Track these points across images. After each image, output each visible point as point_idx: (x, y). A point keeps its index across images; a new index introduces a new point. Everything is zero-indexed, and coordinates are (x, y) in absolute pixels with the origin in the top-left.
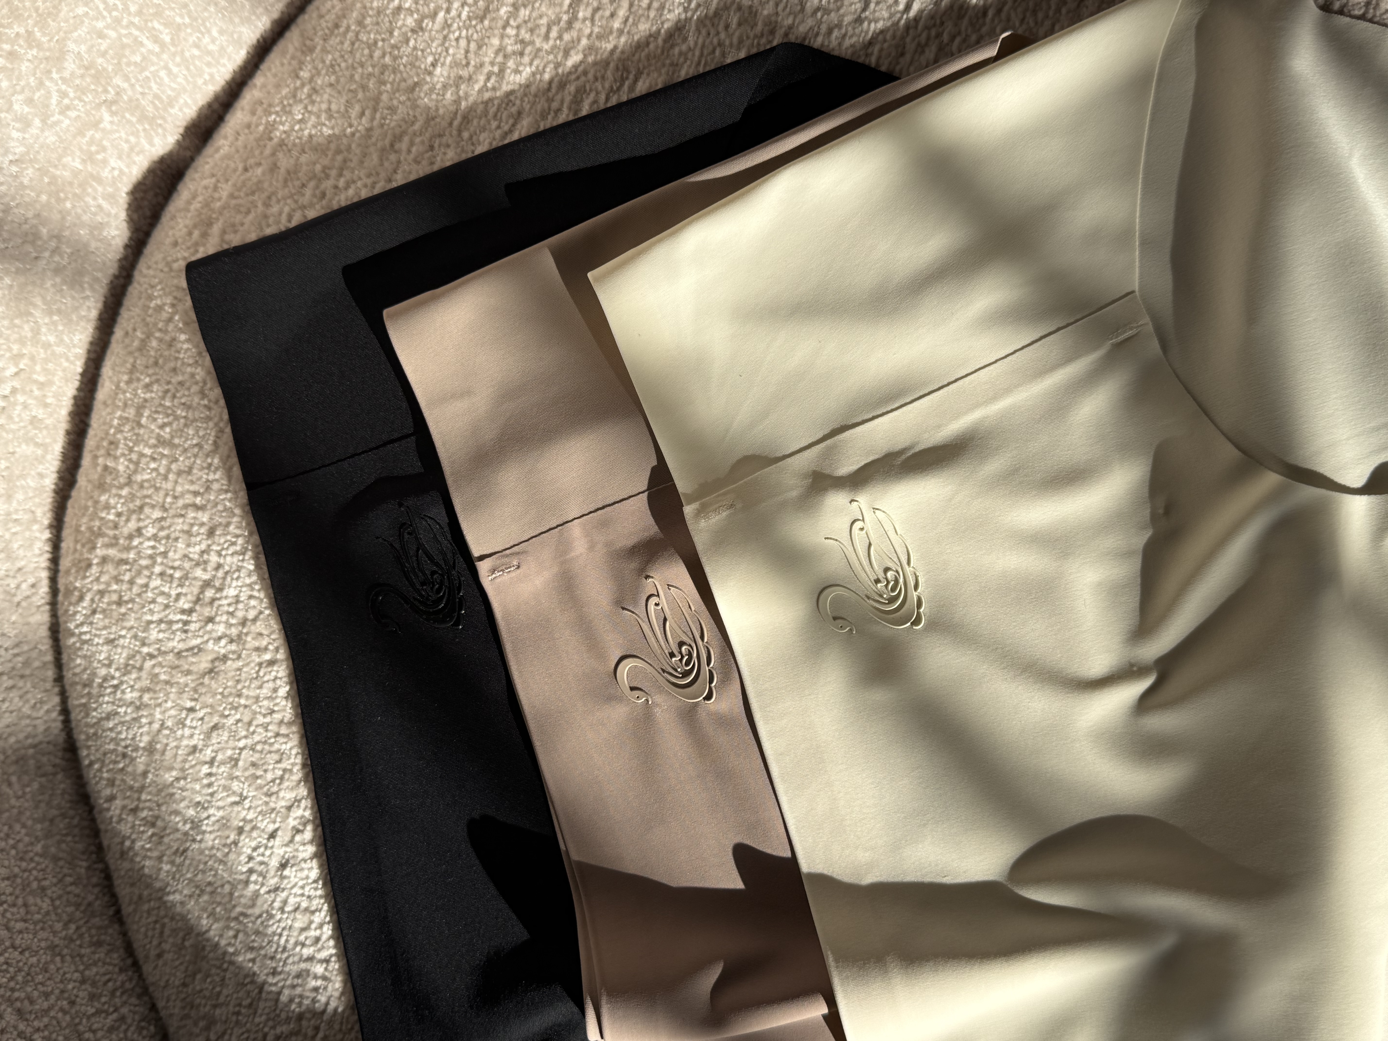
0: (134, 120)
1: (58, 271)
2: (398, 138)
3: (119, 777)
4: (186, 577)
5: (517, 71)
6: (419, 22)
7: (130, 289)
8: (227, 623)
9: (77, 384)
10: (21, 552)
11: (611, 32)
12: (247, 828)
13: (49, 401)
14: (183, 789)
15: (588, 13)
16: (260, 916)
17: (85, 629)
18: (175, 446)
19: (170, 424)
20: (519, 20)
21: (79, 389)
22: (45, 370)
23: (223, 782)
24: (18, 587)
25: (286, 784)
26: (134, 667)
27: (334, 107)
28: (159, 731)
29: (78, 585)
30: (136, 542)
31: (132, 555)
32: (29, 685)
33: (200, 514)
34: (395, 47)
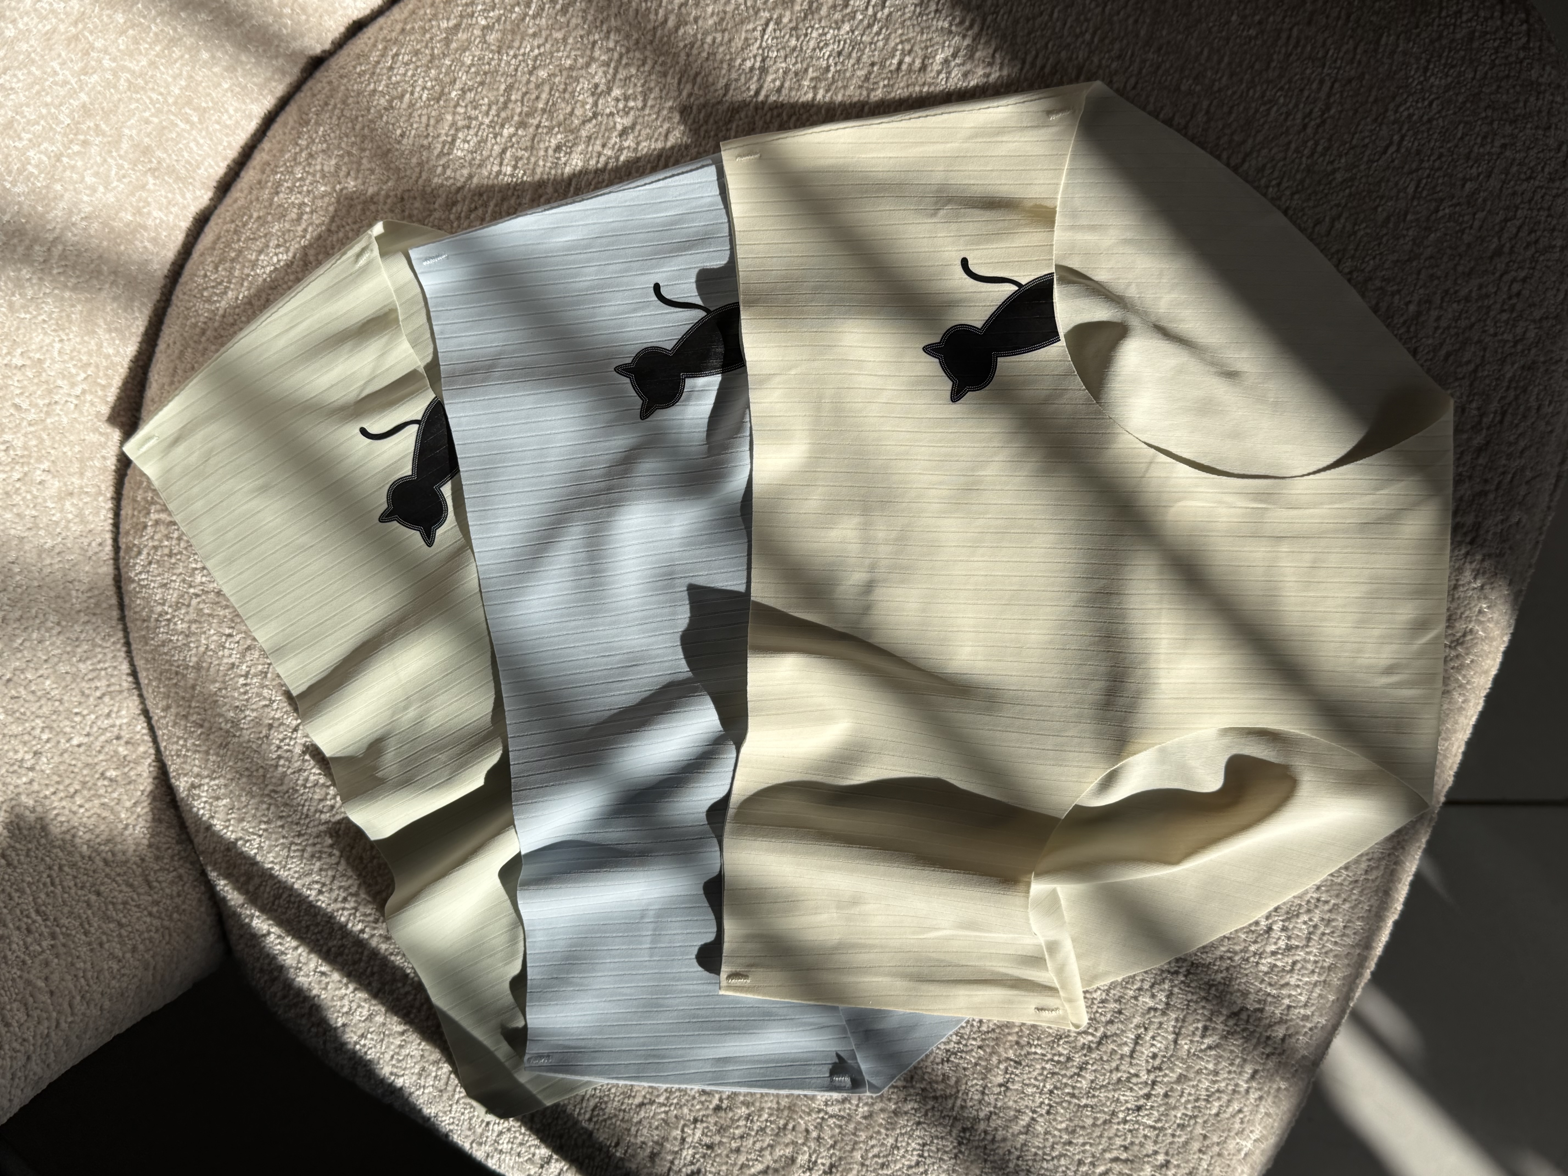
0: (171, 181)
1: (115, 299)
5: (465, 141)
6: (390, 102)
7: (170, 310)
10: (91, 518)
11: (536, 111)
12: (276, 724)
14: (224, 697)
15: (519, 98)
16: (287, 792)
20: (466, 101)
22: (106, 375)
23: (255, 690)
24: (89, 544)
26: (183, 604)
27: (326, 169)
28: (204, 653)
29: (136, 542)
32: (99, 621)
34: (371, 121)
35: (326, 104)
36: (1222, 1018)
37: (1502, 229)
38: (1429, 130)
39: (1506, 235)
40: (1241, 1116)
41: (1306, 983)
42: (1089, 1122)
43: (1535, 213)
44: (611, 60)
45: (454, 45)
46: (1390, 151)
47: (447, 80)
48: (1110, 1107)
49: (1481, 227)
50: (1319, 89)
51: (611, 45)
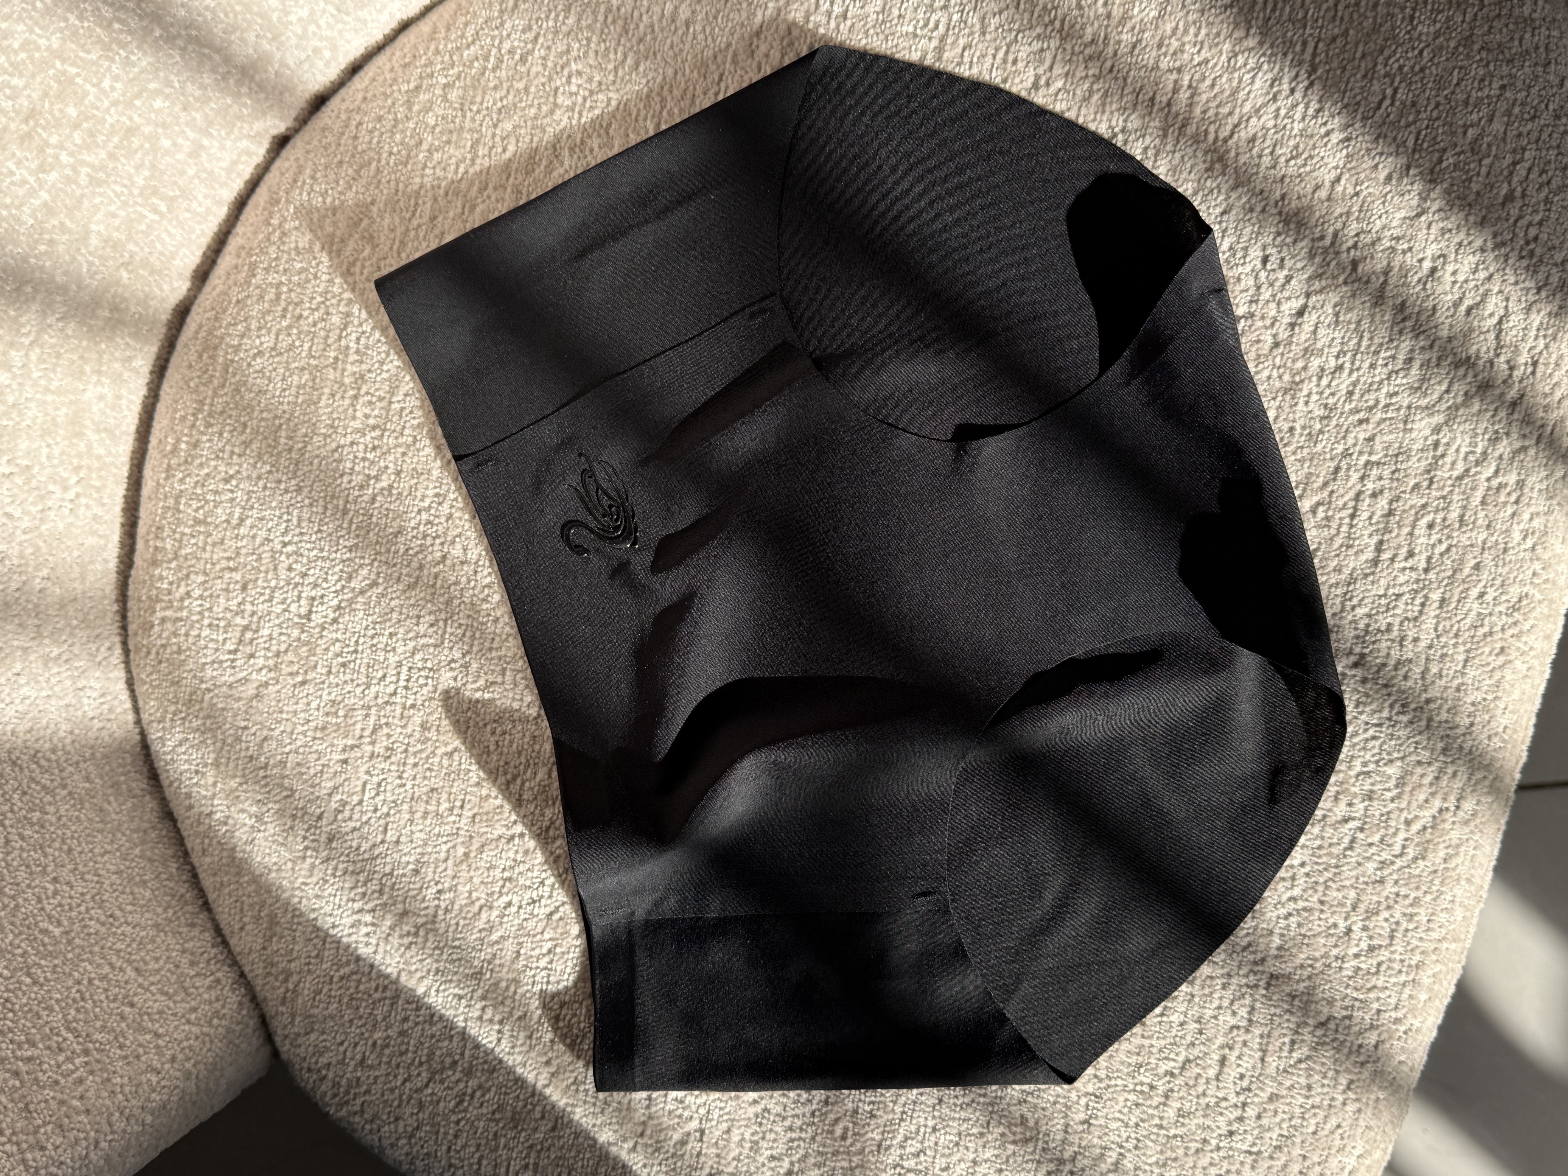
1: (101, 398)
3: (194, 790)
4: (229, 625)
6: (357, 172)
7: (158, 405)
8: (265, 657)
9: (125, 486)
10: (97, 622)
13: (105, 501)
15: (486, 152)
18: (207, 524)
19: (202, 507)
21: (127, 490)
23: (276, 781)
24: (98, 650)
25: (325, 776)
26: (196, 701)
27: (300, 245)
29: (144, 643)
30: (186, 603)
31: (185, 614)
33: (234, 574)
34: (340, 193)
35: (295, 181)
36: (1309, 1029)
37: (1511, 173)
38: (1422, 79)
39: (1515, 179)
40: (1340, 1131)
41: (1394, 985)
42: (1181, 1152)
43: (1544, 152)
44: (574, 104)
45: (416, 108)
46: (1384, 106)
47: (413, 142)
48: (1200, 1135)
49: (1488, 174)
50: (1303, 51)
51: (574, 89)
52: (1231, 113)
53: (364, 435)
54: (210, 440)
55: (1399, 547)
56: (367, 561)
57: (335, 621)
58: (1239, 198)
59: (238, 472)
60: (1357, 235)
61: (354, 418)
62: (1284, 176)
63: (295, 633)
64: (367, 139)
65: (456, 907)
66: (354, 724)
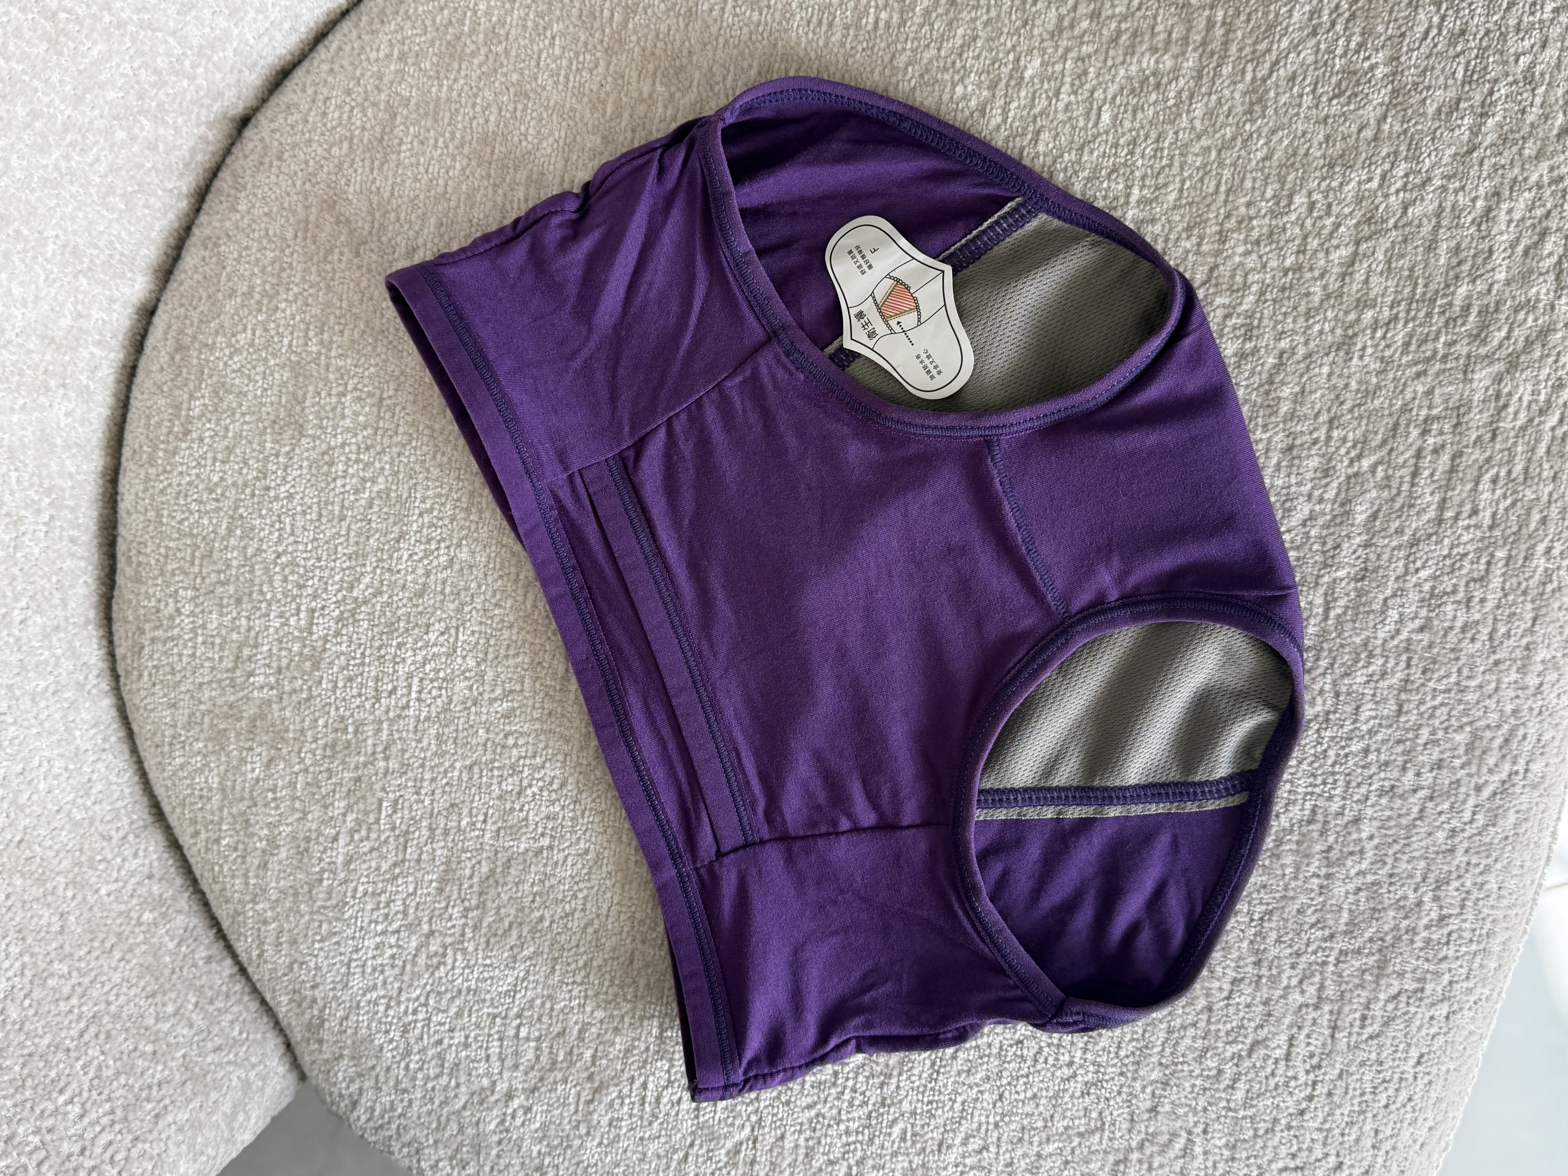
2: (330, 251)
3: (200, 815)
4: (224, 642)
6: (328, 151)
8: (265, 673)
12: (313, 837)
15: (467, 124)
17: (149, 700)
19: (187, 519)
23: (286, 803)
25: (337, 796)
26: (195, 723)
27: (271, 233)
29: (135, 665)
30: (178, 621)
31: (176, 632)
33: (226, 588)
34: (312, 174)
40: (1412, 1104)
41: (1465, 954)
42: (1250, 1133)
52: (1269, 50)
53: (355, 435)
54: (189, 448)
55: (1461, 504)
56: (369, 569)
57: (338, 634)
58: (1281, 140)
59: (222, 479)
60: (1406, 175)
61: (343, 417)
62: (1327, 117)
63: (296, 648)
64: (337, 115)
65: (485, 924)
66: (365, 740)
